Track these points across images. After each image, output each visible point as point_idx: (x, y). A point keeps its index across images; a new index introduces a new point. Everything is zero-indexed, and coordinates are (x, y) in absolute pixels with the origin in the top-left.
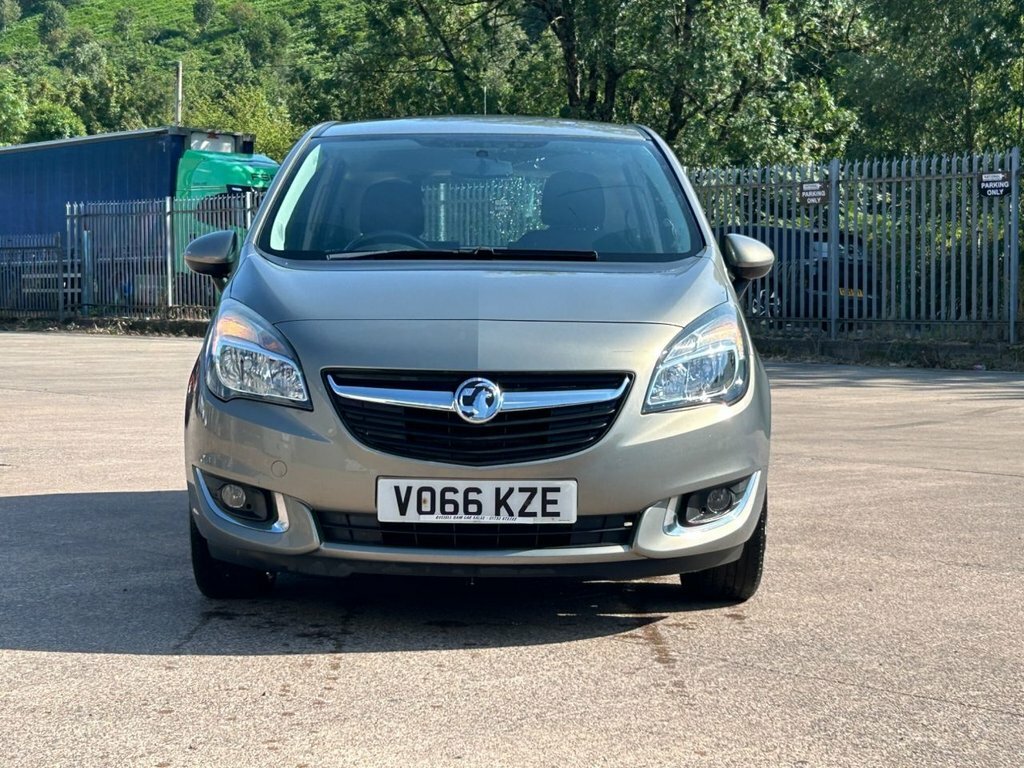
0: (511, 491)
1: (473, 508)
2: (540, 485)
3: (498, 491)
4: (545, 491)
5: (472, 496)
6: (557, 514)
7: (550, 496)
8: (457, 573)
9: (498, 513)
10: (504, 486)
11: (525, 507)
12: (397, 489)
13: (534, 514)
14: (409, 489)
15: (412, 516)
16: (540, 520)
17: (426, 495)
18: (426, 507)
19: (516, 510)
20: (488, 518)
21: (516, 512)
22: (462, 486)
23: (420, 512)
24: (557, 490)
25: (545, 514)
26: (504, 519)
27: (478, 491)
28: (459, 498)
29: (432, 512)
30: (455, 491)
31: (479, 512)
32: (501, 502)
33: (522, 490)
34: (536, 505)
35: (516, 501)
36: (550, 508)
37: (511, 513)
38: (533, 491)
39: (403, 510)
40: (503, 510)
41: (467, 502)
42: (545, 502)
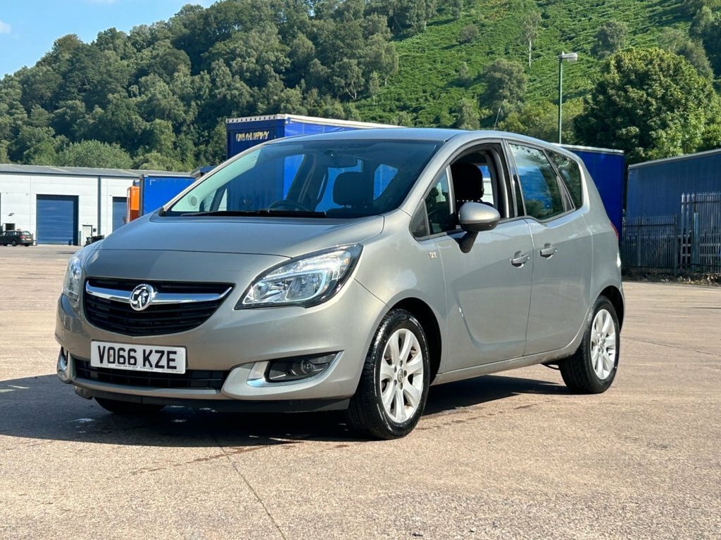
0: (151, 352)
1: (132, 361)
2: (166, 349)
3: (144, 351)
4: (169, 353)
5: (132, 354)
6: (175, 368)
7: (172, 356)
8: (134, 400)
9: (144, 365)
10: (148, 349)
11: (158, 362)
12: (99, 347)
13: (163, 367)
14: (104, 347)
15: (106, 365)
16: (166, 371)
17: (112, 352)
18: (111, 359)
19: (154, 364)
20: (139, 367)
21: (154, 365)
22: (127, 347)
23: (109, 362)
24: (175, 353)
25: (169, 367)
26: (147, 369)
27: (135, 351)
28: (126, 354)
29: (114, 362)
30: (124, 350)
31: (135, 364)
32: (146, 359)
33: (157, 352)
34: (164, 362)
35: (154, 358)
36: (172, 364)
37: (151, 366)
38: (162, 353)
39: (101, 362)
40: (147, 363)
41: (130, 357)
42: (169, 360)
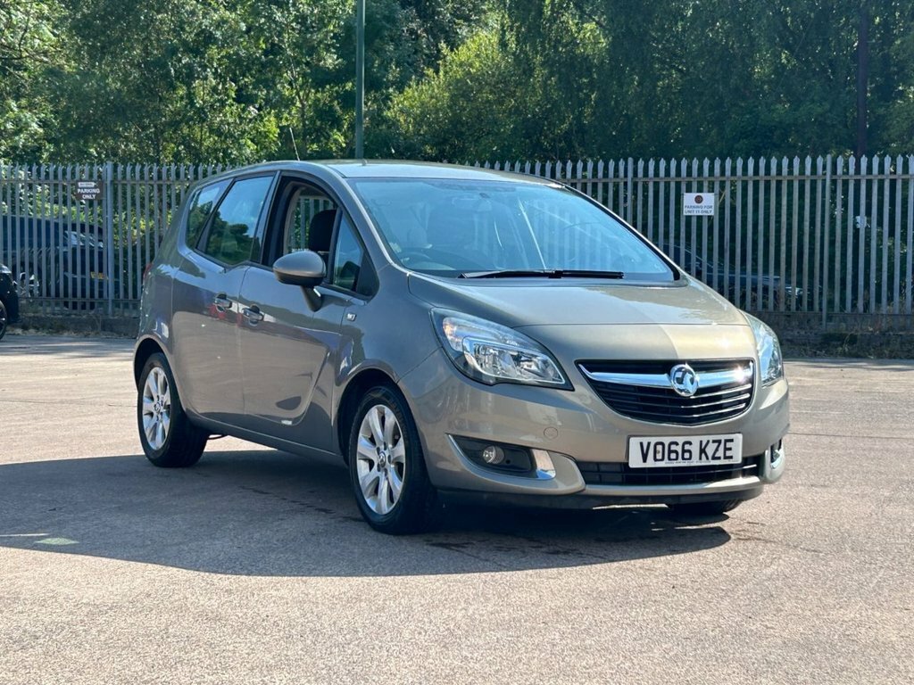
0: (708, 442)
1: (687, 455)
2: (723, 437)
3: (701, 443)
4: (726, 441)
5: (687, 447)
6: (731, 457)
7: (729, 445)
9: (700, 458)
10: (705, 440)
11: (715, 453)
12: (641, 444)
13: (719, 458)
14: (649, 444)
15: (650, 463)
16: (722, 462)
17: (659, 448)
18: (659, 456)
19: (710, 456)
20: (695, 462)
21: (710, 458)
22: (681, 440)
23: (656, 460)
24: (732, 440)
25: (726, 458)
26: (704, 463)
27: (690, 443)
28: (679, 449)
29: (663, 459)
30: (677, 444)
31: (690, 458)
32: (702, 451)
33: (714, 441)
34: (721, 452)
35: (710, 450)
36: (728, 453)
37: (707, 458)
38: (719, 442)
39: (645, 459)
40: (703, 455)
41: (684, 451)
42: (726, 449)
